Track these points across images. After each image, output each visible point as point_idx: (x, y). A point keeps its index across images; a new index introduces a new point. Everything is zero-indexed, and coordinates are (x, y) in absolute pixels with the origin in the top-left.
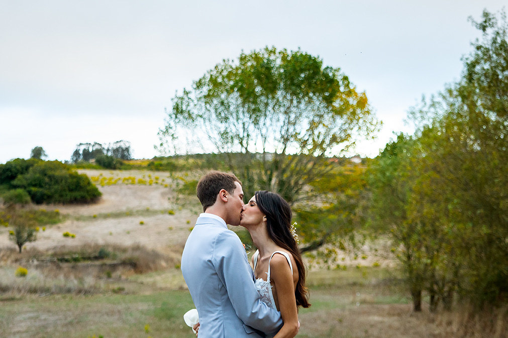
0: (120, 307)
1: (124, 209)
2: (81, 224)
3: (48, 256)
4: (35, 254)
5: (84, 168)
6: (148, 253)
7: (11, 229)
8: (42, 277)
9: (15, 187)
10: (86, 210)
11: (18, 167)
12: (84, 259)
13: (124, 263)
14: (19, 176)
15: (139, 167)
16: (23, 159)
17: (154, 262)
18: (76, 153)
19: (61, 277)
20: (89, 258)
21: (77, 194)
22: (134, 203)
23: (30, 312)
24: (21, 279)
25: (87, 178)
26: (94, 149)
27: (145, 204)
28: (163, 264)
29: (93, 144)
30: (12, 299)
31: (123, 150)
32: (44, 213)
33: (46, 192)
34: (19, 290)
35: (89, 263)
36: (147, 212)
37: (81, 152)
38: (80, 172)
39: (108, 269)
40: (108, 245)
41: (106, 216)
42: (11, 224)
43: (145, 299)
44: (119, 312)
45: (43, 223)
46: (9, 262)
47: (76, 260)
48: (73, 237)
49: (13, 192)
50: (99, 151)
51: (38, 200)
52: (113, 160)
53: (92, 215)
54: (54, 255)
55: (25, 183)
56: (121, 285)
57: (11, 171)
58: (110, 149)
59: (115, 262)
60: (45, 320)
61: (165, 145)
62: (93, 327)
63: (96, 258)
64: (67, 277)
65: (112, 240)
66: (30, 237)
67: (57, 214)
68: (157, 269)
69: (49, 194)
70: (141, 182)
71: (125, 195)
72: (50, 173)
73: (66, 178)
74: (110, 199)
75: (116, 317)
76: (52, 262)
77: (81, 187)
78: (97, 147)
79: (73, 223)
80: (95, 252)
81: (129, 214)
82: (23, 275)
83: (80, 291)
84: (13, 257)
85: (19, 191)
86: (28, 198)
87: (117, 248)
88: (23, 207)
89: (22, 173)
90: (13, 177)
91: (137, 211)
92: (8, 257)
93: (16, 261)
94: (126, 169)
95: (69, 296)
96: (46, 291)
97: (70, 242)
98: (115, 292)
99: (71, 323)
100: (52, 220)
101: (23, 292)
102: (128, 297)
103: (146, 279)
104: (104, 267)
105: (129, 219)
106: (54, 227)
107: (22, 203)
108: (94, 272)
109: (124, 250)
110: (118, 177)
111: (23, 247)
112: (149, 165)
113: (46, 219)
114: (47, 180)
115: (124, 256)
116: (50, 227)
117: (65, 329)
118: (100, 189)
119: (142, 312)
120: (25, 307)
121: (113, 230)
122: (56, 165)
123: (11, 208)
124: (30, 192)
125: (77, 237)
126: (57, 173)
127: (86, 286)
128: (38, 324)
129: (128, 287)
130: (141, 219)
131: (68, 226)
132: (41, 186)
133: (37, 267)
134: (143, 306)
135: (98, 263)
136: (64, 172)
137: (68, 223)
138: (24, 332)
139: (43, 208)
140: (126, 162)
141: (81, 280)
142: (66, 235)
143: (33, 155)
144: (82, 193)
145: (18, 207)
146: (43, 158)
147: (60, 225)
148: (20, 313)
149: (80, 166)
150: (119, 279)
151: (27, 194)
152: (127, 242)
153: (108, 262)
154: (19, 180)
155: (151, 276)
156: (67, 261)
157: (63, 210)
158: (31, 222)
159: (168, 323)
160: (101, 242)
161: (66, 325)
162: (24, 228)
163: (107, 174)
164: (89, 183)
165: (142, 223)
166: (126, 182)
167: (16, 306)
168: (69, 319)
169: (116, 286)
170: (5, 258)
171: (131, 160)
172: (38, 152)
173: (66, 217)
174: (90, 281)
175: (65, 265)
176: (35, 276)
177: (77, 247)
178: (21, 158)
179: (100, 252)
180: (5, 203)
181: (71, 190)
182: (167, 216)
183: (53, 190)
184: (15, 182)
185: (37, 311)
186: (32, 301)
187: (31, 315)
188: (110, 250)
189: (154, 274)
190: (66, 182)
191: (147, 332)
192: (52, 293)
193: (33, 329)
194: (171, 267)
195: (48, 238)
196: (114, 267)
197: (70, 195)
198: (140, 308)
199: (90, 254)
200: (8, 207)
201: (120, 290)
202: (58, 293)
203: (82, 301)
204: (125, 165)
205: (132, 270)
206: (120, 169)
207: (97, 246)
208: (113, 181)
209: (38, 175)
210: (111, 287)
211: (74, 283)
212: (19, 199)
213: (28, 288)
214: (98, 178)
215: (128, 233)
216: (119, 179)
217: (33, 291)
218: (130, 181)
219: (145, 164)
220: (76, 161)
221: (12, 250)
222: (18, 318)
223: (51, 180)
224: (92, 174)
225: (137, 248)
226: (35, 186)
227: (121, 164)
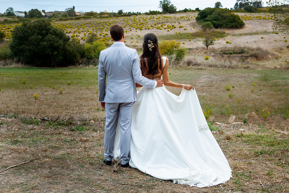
0: (246, 75)
1: (255, 31)
2: (235, 37)
3: (218, 51)
4: (214, 51)
5: (238, 12)
6: (263, 52)
7: (204, 39)
8: (214, 60)
9: (207, 21)
10: (237, 31)
11: (208, 12)
12: (234, 53)
13: (252, 56)
14: (208, 16)
15: (265, 11)
16: (211, 8)
17: (266, 56)
18: (236, 4)
19: (223, 61)
20: (236, 53)
21: (234, 24)
22: (260, 28)
23: (208, 75)
24: (206, 60)
25: (239, 17)
26: (245, 2)
27: (265, 29)
28: (270, 56)
30: (201, 69)
31: (258, 3)
32: (219, 33)
33: (220, 23)
34: (205, 65)
35: (236, 55)
36: (266, 32)
37: (239, 4)
38: (236, 14)
39: (244, 58)
40: (245, 48)
41: (246, 34)
42: (204, 37)
43: (258, 72)
44: (245, 77)
45: (218, 37)
46: (202, 53)
47: (231, 54)
48: (230, 43)
49: (206, 23)
50: (247, 4)
51: (216, 27)
52: (252, 8)
53: (240, 34)
54: (221, 51)
55: (211, 19)
56: (248, 65)
57: (205, 13)
58: (252, 2)
59: (248, 55)
60: (213, 78)
62: (232, 83)
63: (240, 53)
64: (225, 61)
65: (247, 45)
66: (211, 43)
67: (224, 33)
68: (268, 59)
69: (221, 24)
70: (264, 19)
71: (256, 25)
72: (222, 14)
73: (229, 17)
74: (249, 26)
75: (243, 79)
76: (220, 54)
77: (236, 21)
79: (231, 37)
80: (239, 50)
81: (257, 33)
82: (207, 59)
83: (230, 67)
84: (204, 51)
85: (209, 22)
86: (212, 26)
87: (249, 49)
88: (210, 30)
89: (210, 15)
90: (206, 17)
91: (261, 32)
92: (202, 51)
93: (205, 53)
94: (258, 12)
95: (225, 69)
96: (216, 66)
97: (229, 46)
98: (245, 68)
99: (223, 80)
100: (222, 35)
101: (206, 66)
102: (250, 71)
103: (260, 63)
104: (243, 57)
105: (257, 36)
106: (223, 38)
107: (210, 28)
108: (238, 59)
109: (253, 50)
110: (253, 16)
111: (208, 47)
112: (269, 10)
113: (219, 35)
114: (220, 17)
115: (254, 52)
116: (221, 39)
117: (220, 83)
118: (244, 22)
119: (255, 78)
120: (206, 72)
121: (249, 41)
122: (226, 10)
123: (205, 30)
125: (232, 43)
126: (225, 15)
127: (233, 65)
128: (210, 80)
129: (251, 66)
130: (262, 36)
131: (228, 38)
132: (218, 21)
133: (213, 56)
134: (256, 75)
135: (240, 55)
136: (228, 14)
137: (229, 37)
138: (203, 83)
139: (218, 30)
140: (259, 9)
141: (231, 62)
142: (227, 43)
143: (216, 6)
144: (236, 24)
145: (207, 30)
146: (220, 7)
147: (225, 38)
148: (204, 75)
149: (236, 12)
150: (248, 62)
151: (212, 24)
152: (254, 46)
153: (245, 55)
154: (208, 17)
155: (263, 62)
156: (227, 54)
157: (227, 31)
158: (212, 37)
159: (265, 83)
160: (242, 46)
161: (221, 81)
162: (209, 39)
163: (248, 14)
164: (239, 19)
165: (262, 38)
166: (257, 18)
167: (203, 72)
168: (223, 79)
169: (246, 66)
170: (201, 52)
171: (262, 7)
172: (218, 4)
173: (228, 34)
174: (234, 63)
175: (225, 56)
176: (212, 60)
177: (231, 48)
178: (209, 7)
179: (241, 51)
180: (202, 28)
181: (231, 22)
182: (275, 35)
183: (223, 23)
184: (207, 19)
185: (211, 75)
186: (210, 70)
187: (208, 76)
188: (246, 50)
189: (265, 61)
191: (254, 86)
192: (218, 67)
193: (208, 82)
194: (274, 58)
195: (220, 44)
196: (247, 57)
197: (230, 25)
198: (254, 76)
199: (237, 51)
200: (203, 30)
201: (248, 67)
202: (220, 68)
203: (231, 71)
204: (258, 10)
205: (255, 59)
206: (255, 12)
207: (240, 47)
208: (251, 18)
209: (216, 15)
210: (244, 66)
211: (227, 63)
212: (208, 26)
213: (208, 65)
214: (244, 16)
215: (256, 42)
216: (254, 17)
217: (210, 66)
218: (259, 18)
219: (268, 10)
220: (236, 8)
221: (204, 48)
222: (202, 77)
223: (222, 18)
224: (240, 15)
225: (259, 49)
226: (215, 20)
227: (256, 10)
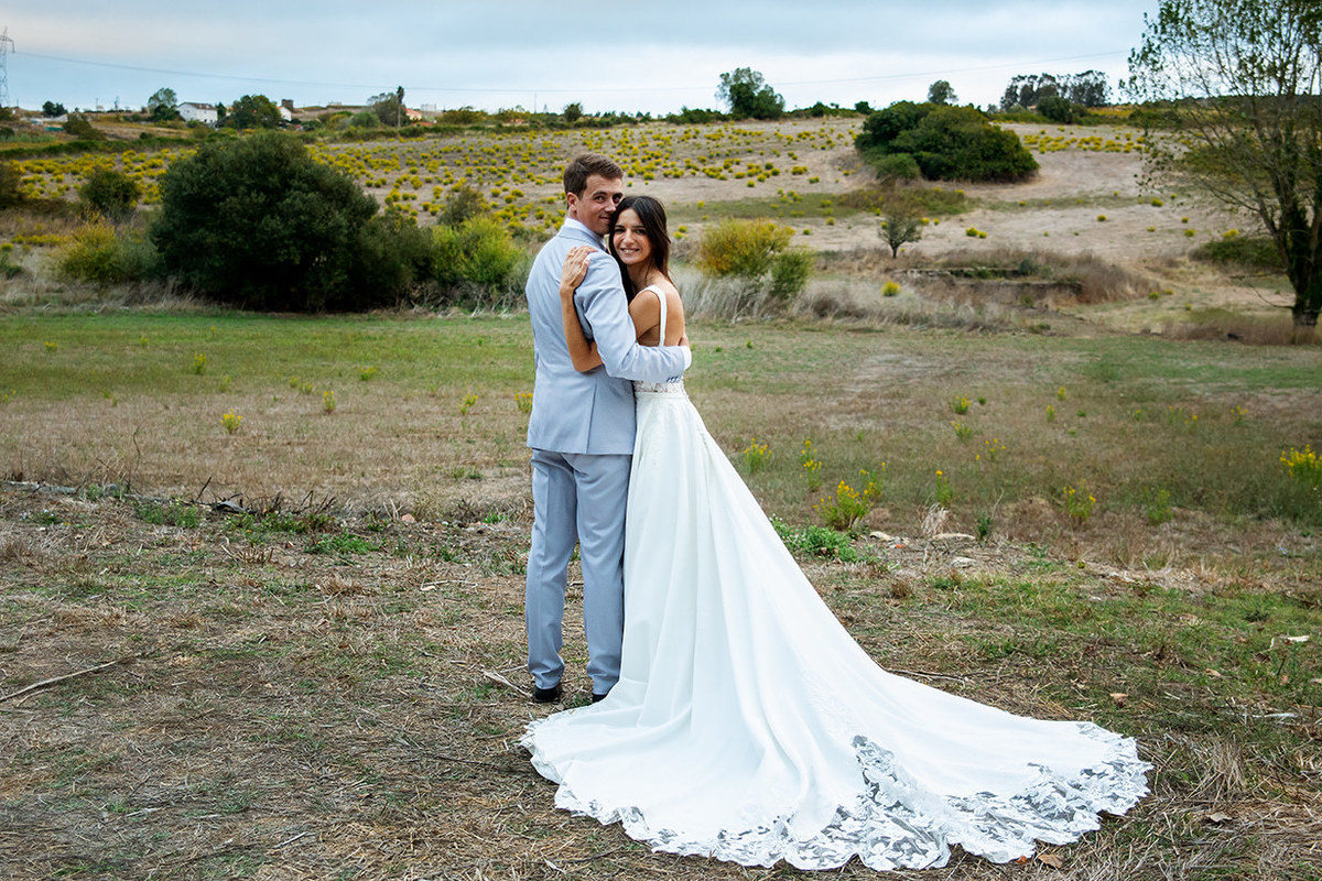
0: (1032, 356)
1: (1074, 193)
2: (999, 215)
3: (937, 265)
4: (918, 262)
5: (1016, 120)
6: (1104, 271)
7: (883, 218)
8: (919, 299)
9: (897, 150)
10: (1008, 193)
11: (902, 117)
12: (996, 274)
13: (1060, 285)
14: (903, 133)
15: (1114, 121)
16: (912, 103)
17: (1112, 286)
18: (1011, 92)
19: (950, 302)
20: (1004, 274)
21: (996, 165)
22: (1094, 184)
23: (891, 352)
24: (888, 299)
25: (1015, 138)
26: (1041, 86)
27: (1112, 185)
28: (1130, 290)
29: (1040, 76)
30: (869, 330)
31: (1092, 89)
32: (939, 196)
33: (945, 159)
34: (881, 317)
35: (1003, 280)
36: (1115, 200)
37: (1018, 92)
38: (1005, 127)
39: (1031, 293)
40: (1037, 254)
41: (1041, 205)
42: (884, 211)
43: (1080, 346)
44: (1030, 362)
45: (936, 213)
46: (875, 272)
47: (981, 275)
48: (982, 237)
49: (893, 158)
50: (1050, 90)
51: (932, 173)
52: (1068, 107)
53: (1019, 201)
54: (947, 265)
55: (911, 144)
56: (1046, 321)
57: (890, 124)
58: (1069, 85)
59: (1046, 282)
60: (909, 366)
61: (1139, 82)
62: (979, 384)
63: (1016, 274)
64: (958, 302)
65: (1046, 245)
66: (911, 235)
67: (961, 196)
68: (1119, 299)
69: (951, 163)
70: (1112, 148)
71: (1080, 169)
72: (954, 128)
73: (979, 137)
74: (1053, 175)
75: (1022, 371)
76: (942, 276)
77: (1003, 153)
78: (1047, 82)
79: (985, 213)
80: (1015, 263)
81: (1083, 202)
82: (890, 293)
83: (975, 326)
84: (883, 264)
85: (903, 156)
86: (917, 170)
87: (1052, 259)
88: (907, 183)
89: (907, 129)
90: (893, 134)
91: (1097, 198)
92: (876, 264)
93: (887, 270)
94: (1089, 124)
95: (958, 331)
96: (923, 320)
97: (975, 245)
98: (1033, 330)
99: (947, 375)
100: (952, 207)
101: (886, 320)
102: (1051, 340)
103: (1092, 313)
104: (1026, 289)
105: (1083, 210)
106: (954, 218)
107: (906, 177)
108: (1008, 295)
109: (1064, 263)
110: (1072, 137)
111: (899, 249)
112: (1132, 116)
113: (941, 205)
114: (947, 139)
115: (1067, 272)
116: (947, 219)
117: (935, 384)
118: (1037, 157)
119: (1066, 367)
120: (886, 344)
121: (1051, 229)
122: (972, 113)
123: (887, 184)
124: (918, 160)
125: (989, 237)
126: (964, 129)
127: (988, 317)
128: (898, 371)
129: (1053, 323)
130: (1103, 212)
131: (975, 218)
132: (937, 151)
133: (916, 283)
134: (1071, 358)
135: (1016, 282)
136: (976, 127)
137: (977, 213)
138: (872, 382)
139: (939, 186)
140: (1094, 111)
141: (980, 307)
142: (971, 234)
143: (931, 95)
144: (1004, 164)
145: (898, 183)
146: (949, 101)
147: (963, 216)
148: (875, 353)
149: (1007, 119)
150: (1045, 310)
151: (915, 162)
152: (1072, 249)
153: (1033, 281)
154: (902, 138)
155: (1103, 310)
156: (967, 275)
157: (971, 191)
158: (915, 210)
159: (1102, 387)
160: (1026, 247)
161: (939, 377)
162: (901, 219)
163: (1053, 131)
164: (1018, 147)
165: (1102, 219)
166: (1084, 146)
167: (873, 340)
168: (947, 369)
169: (1036, 322)
170: (870, 265)
171: (1105, 105)
172: (940, 91)
173: (975, 203)
174: (994, 310)
175: (962, 282)
176: (908, 296)
177: (985, 253)
178: (908, 101)
179: (1023, 265)
180: (878, 177)
181: (987, 159)
182: (1149, 208)
183: (955, 157)
184: (896, 143)
185: (901, 352)
186: (899, 336)
187: (892, 357)
188: (1041, 261)
189: (1110, 305)
190: (979, 144)
191: (1061, 398)
192: (932, 326)
193: (888, 378)
194: (1142, 296)
195: (942, 237)
196: (1042, 290)
197: (984, 167)
198: (1066, 359)
199: (1006, 266)
200: (882, 184)
201: (1045, 328)
202: (941, 327)
203: (978, 341)
204: (1089, 115)
205: (1074, 297)
206: (1080, 123)
207: (1019, 253)
208: (1061, 145)
209: (933, 131)
210: (1029, 322)
211: (967, 312)
212: (900, 171)
213: (895, 315)
214: (1037, 138)
215: (1077, 234)
216: (1074, 141)
217: (903, 320)
218: (1092, 145)
219: (1127, 115)
220: (1008, 106)
221: (881, 253)
222: (871, 360)
223: (954, 141)
224: (1022, 131)
225: (1087, 260)
226: (927, 149)
227: (1083, 114)
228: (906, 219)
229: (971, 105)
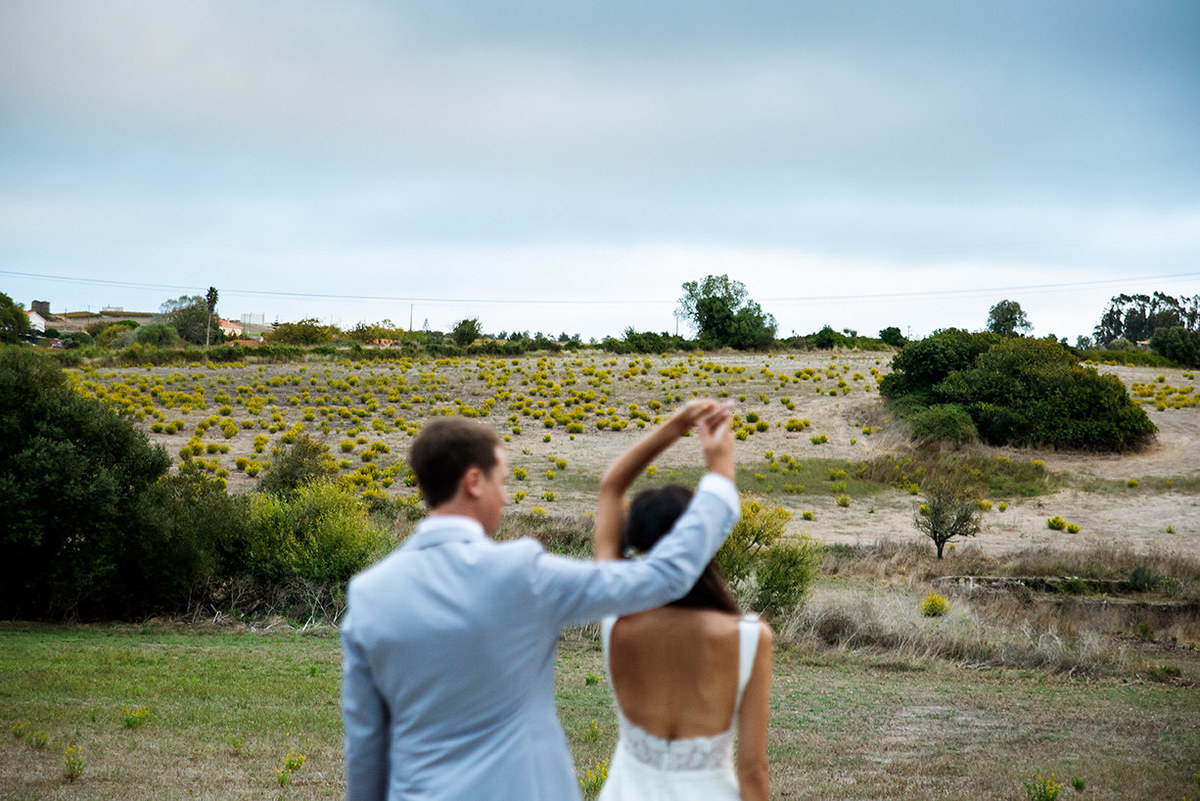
0: (1155, 717)
2: (1097, 500)
3: (1004, 571)
4: (975, 566)
5: (1121, 360)
7: (922, 499)
8: (977, 622)
9: (942, 399)
10: (1111, 468)
11: (951, 351)
12: (1094, 587)
13: (1193, 609)
14: (953, 374)
16: (964, 331)
18: (1111, 319)
19: (1025, 627)
20: (1107, 588)
21: (1090, 425)
23: (936, 702)
24: (931, 620)
25: (1120, 388)
26: (1157, 311)
29: (1154, 297)
30: (902, 668)
32: (1006, 468)
33: (1015, 415)
34: (921, 648)
35: (1105, 598)
37: (1122, 319)
38: (1103, 370)
39: (1150, 618)
40: (1157, 559)
41: (1162, 486)
42: (924, 488)
44: (1151, 726)
45: (1001, 493)
46: (910, 579)
47: (1072, 588)
48: (1072, 531)
49: (937, 411)
50: (1169, 319)
51: (995, 434)
53: (1127, 480)
54: (1020, 571)
55: (965, 390)
56: (1174, 663)
57: (933, 361)
59: (1171, 603)
60: (966, 725)
62: (1074, 757)
63: (1124, 589)
64: (1038, 628)
65: (1170, 547)
66: (964, 525)
67: (1039, 470)
69: (1022, 419)
72: (1028, 370)
73: (1065, 385)
74: (1178, 443)
76: (1012, 588)
77: (1102, 408)
78: (1165, 306)
79: (1075, 496)
80: (1122, 571)
82: (934, 612)
83: (1064, 667)
84: (922, 568)
85: (951, 409)
86: (972, 429)
87: (1180, 568)
88: (957, 449)
89: (958, 368)
90: (939, 376)
92: (911, 566)
93: (929, 577)
95: (1037, 674)
96: (983, 655)
97: (1062, 543)
98: (1154, 676)
99: (1024, 740)
100: (1026, 485)
101: (928, 652)
102: (1182, 694)
104: (1143, 612)
106: (1029, 501)
107: (956, 439)
108: (1114, 620)
111: (947, 545)
113: (1009, 482)
114: (1019, 386)
116: (1019, 504)
118: (1152, 415)
120: (925, 688)
121: (1177, 523)
122: (1053, 349)
123: (928, 449)
124: (975, 415)
125: (1084, 532)
126: (1044, 372)
127: (1084, 653)
128: (948, 732)
129: (1187, 667)
131: (1062, 503)
132: (1004, 402)
133: (973, 597)
135: (1125, 601)
136: (1063, 369)
137: (1064, 495)
138: (908, 749)
139: (1006, 454)
141: (1072, 638)
142: (1056, 526)
143: (993, 321)
144: (1105, 424)
145: (944, 448)
146: (1018, 330)
147: (1043, 499)
148: (913, 702)
149: (1106, 358)
150: (1171, 646)
151: (969, 417)
153: (1153, 600)
154: (951, 381)
156: (1050, 588)
157: (1054, 464)
158: (970, 489)
160: (1140, 548)
161: (1010, 744)
162: (949, 501)
163: (1176, 378)
164: (1124, 400)
167: (908, 683)
168: (1022, 731)
169: (1159, 664)
170: (903, 568)
172: (1006, 315)
173: (1061, 480)
174: (1092, 642)
175: (1042, 599)
176: (960, 617)
177: (1077, 556)
178: (959, 328)
179: (1135, 575)
180: (914, 439)
181: (1077, 416)
183: (1031, 412)
184: (942, 387)
185: (952, 704)
186: (948, 678)
187: (938, 710)
188: (1163, 570)
190: (1065, 394)
192: (999, 664)
193: (933, 743)
195: (1011, 529)
196: (1166, 615)
197: (1074, 427)
199: (1110, 576)
200: (920, 448)
201: (1173, 673)
202: (1012, 667)
203: (1069, 689)
207: (1129, 557)
208: (1190, 398)
209: (997, 373)
210: (1147, 664)
211: (1052, 644)
212: (947, 429)
213: (942, 645)
214: (1153, 387)
217: (954, 653)
220: (1105, 339)
221: (921, 551)
222: (906, 714)
223: (1029, 388)
224: (1131, 376)
226: (988, 399)
228: (957, 502)
229: (1053, 337)
